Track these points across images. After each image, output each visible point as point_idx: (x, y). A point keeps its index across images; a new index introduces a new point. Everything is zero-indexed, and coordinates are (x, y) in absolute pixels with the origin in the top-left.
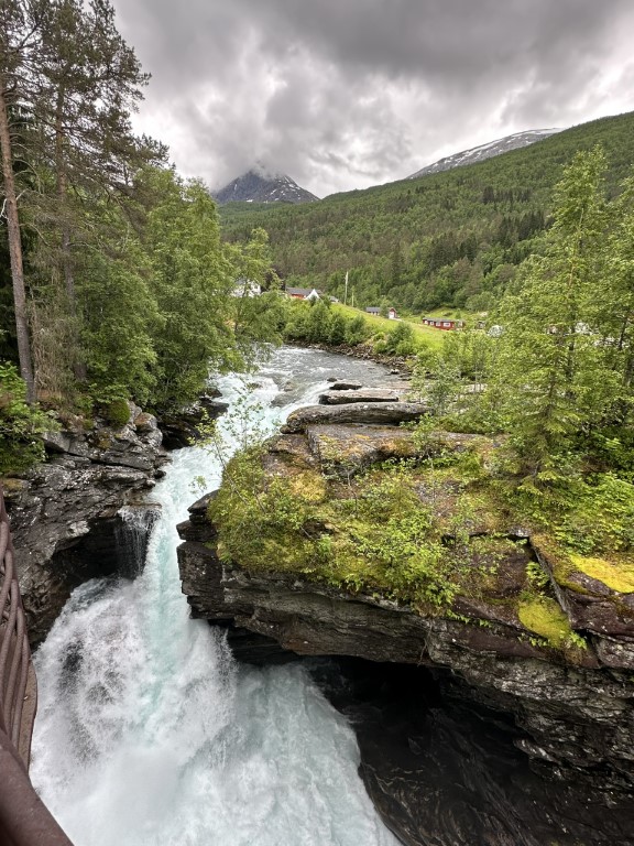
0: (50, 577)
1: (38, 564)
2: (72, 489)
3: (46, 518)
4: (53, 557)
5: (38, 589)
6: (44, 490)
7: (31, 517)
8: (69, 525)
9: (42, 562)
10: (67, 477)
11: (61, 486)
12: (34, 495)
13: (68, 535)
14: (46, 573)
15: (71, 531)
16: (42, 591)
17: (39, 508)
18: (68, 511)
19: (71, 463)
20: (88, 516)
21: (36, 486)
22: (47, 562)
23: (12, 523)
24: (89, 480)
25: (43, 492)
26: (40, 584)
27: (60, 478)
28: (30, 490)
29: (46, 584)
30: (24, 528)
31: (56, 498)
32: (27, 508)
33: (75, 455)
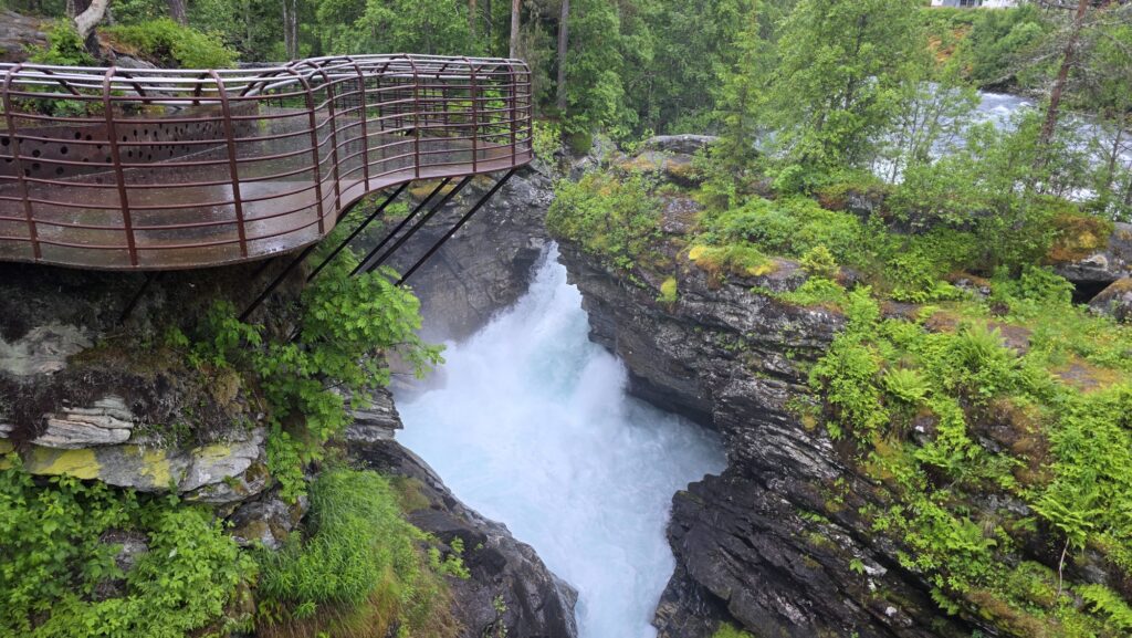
0: (510, 278)
1: (501, 261)
2: (536, 206)
3: (513, 224)
4: (515, 260)
5: (499, 282)
6: (513, 198)
7: (501, 218)
8: (530, 238)
9: (504, 260)
10: (533, 193)
11: (527, 200)
12: (505, 199)
14: (507, 272)
15: (530, 243)
16: (501, 285)
17: (508, 212)
18: (530, 225)
19: (537, 181)
20: (546, 235)
21: (507, 192)
22: (508, 262)
23: (486, 217)
24: (550, 201)
25: (511, 199)
26: (501, 279)
27: (526, 191)
28: (502, 193)
29: (505, 281)
30: (495, 224)
31: (523, 209)
32: (498, 208)
33: (542, 175)
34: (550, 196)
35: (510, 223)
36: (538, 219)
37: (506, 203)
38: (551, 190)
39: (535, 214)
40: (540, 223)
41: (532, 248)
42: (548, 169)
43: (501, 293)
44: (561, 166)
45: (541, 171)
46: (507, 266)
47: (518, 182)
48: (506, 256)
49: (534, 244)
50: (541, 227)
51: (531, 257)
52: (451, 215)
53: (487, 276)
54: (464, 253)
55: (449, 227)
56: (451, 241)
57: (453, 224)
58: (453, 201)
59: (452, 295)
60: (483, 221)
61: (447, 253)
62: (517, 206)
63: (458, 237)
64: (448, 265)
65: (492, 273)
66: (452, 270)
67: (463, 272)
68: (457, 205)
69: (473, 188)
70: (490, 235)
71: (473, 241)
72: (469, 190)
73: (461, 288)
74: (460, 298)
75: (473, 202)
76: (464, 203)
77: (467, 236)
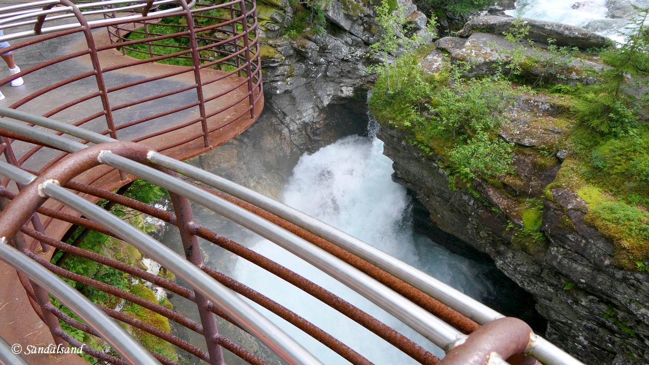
0: (325, 119)
1: (318, 106)
2: (347, 61)
3: (327, 76)
4: (329, 105)
5: (316, 123)
8: (341, 87)
9: (321, 106)
10: (345, 50)
11: (340, 56)
13: (340, 94)
14: (322, 115)
15: (342, 91)
16: (318, 126)
17: (323, 67)
18: (342, 76)
19: (349, 40)
20: (355, 85)
21: (323, 50)
22: (324, 108)
23: (305, 72)
24: (359, 57)
25: (326, 56)
26: (317, 120)
27: (339, 49)
28: (319, 52)
29: (321, 122)
30: (312, 78)
31: (336, 64)
32: (315, 64)
33: (353, 34)
34: (359, 52)
35: (325, 76)
36: (349, 72)
37: (322, 60)
38: (360, 47)
39: (346, 67)
40: (350, 75)
41: (343, 95)
42: (358, 29)
43: (318, 132)
44: (370, 26)
45: (352, 31)
46: (322, 110)
47: (333, 42)
48: (322, 102)
49: (345, 92)
50: (351, 78)
51: (343, 102)
52: (276, 74)
53: (307, 119)
54: (287, 103)
55: (275, 84)
56: (276, 95)
57: (277, 81)
58: (278, 62)
59: (278, 137)
60: (303, 76)
61: (273, 105)
62: (331, 62)
63: (282, 92)
64: (275, 114)
65: (310, 116)
66: (278, 118)
67: (287, 118)
68: (281, 65)
69: (295, 50)
70: (308, 86)
71: (295, 93)
72: (292, 52)
73: (285, 131)
74: (285, 138)
75: (294, 61)
76: (287, 63)
77: (290, 89)
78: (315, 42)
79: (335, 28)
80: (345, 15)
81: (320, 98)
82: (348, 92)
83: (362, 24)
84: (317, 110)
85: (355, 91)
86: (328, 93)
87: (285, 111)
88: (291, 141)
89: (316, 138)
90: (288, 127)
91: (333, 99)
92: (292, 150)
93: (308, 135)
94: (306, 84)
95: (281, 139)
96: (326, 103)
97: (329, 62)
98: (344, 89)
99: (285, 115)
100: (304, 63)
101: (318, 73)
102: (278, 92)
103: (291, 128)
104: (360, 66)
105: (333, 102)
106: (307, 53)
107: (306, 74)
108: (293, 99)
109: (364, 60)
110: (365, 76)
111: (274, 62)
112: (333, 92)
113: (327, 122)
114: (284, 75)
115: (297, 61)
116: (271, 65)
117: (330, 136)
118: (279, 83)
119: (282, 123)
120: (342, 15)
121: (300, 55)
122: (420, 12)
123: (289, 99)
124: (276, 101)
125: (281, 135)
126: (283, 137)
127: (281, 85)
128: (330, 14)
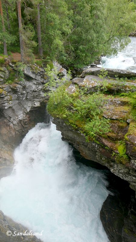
1: (25, 112)
2: (36, 91)
8: (34, 102)
10: (34, 87)
11: (32, 89)
12: (24, 90)
13: (34, 106)
14: (27, 116)
16: (26, 121)
17: (25, 95)
18: (34, 98)
19: (35, 82)
20: (40, 101)
21: (24, 88)
22: (28, 112)
23: (17, 98)
24: (41, 89)
25: (26, 90)
26: (25, 118)
27: (31, 87)
28: (22, 89)
29: (27, 119)
30: (21, 100)
31: (31, 93)
32: (22, 94)
33: (36, 80)
34: (40, 87)
35: (27, 99)
36: (37, 96)
37: (24, 92)
38: (40, 85)
39: (36, 94)
40: (37, 97)
41: (36, 106)
42: (39, 78)
43: (26, 123)
44: (43, 76)
45: (36, 79)
46: (27, 114)
47: (28, 84)
48: (27, 110)
49: (36, 105)
50: (38, 98)
51: (36, 109)
52: (4, 100)
53: (21, 118)
54: (11, 112)
55: (4, 105)
56: (5, 109)
57: (5, 103)
58: (4, 95)
59: (8, 128)
60: (17, 100)
61: (4, 114)
62: (29, 92)
63: (8, 107)
64: (6, 118)
65: (22, 117)
66: (7, 119)
67: (12, 119)
68: (6, 96)
69: (11, 89)
70: (20, 104)
71: (14, 107)
72: (10, 90)
73: (11, 125)
74: (12, 128)
75: (12, 93)
76: (9, 95)
77: (11, 106)
78: (20, 84)
79: (28, 78)
80: (32, 72)
81: (25, 108)
82: (37, 104)
83: (40, 75)
84: (25, 114)
85: (41, 104)
86: (29, 106)
87: (10, 116)
88: (15, 129)
89: (26, 126)
90: (12, 123)
91: (31, 108)
92: (15, 133)
93: (22, 125)
94: (18, 103)
95: (10, 129)
96: (28, 110)
97: (28, 93)
98: (35, 103)
99: (10, 118)
100: (16, 94)
101: (23, 98)
102: (6, 108)
103: (14, 123)
104: (41, 93)
105: (31, 110)
106: (17, 89)
107: (18, 99)
108: (13, 110)
109: (43, 90)
110: (44, 97)
111: (2, 95)
112: (31, 105)
113: (30, 118)
114: (8, 100)
115: (13, 94)
116: (1, 96)
117: (32, 125)
118: (6, 104)
119: (9, 121)
120: (31, 72)
121: (14, 91)
122: (63, 69)
123: (11, 110)
124: (6, 112)
125: (10, 127)
126: (11, 128)
127: (7, 105)
128: (26, 72)
